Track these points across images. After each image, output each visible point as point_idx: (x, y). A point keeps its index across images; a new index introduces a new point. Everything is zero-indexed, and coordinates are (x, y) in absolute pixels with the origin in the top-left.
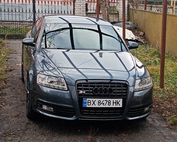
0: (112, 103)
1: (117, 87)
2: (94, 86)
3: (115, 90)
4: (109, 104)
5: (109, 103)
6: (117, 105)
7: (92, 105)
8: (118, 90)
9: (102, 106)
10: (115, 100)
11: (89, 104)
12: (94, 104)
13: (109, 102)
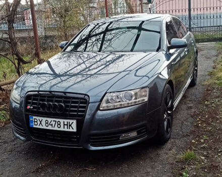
0: (62, 124)
1: (73, 102)
2: (44, 101)
4: (59, 126)
6: (69, 129)
9: (50, 128)
11: (35, 124)
12: (41, 124)
13: (59, 123)
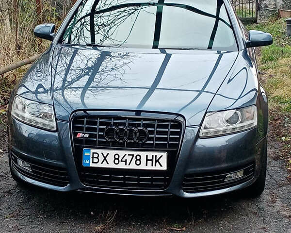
0: (143, 160)
1: (159, 126)
2: (108, 124)
3: (151, 132)
5: (137, 160)
6: (155, 166)
7: (102, 163)
8: (159, 133)
9: (122, 166)
10: (150, 154)
11: (94, 161)
12: (105, 161)
13: (138, 158)
